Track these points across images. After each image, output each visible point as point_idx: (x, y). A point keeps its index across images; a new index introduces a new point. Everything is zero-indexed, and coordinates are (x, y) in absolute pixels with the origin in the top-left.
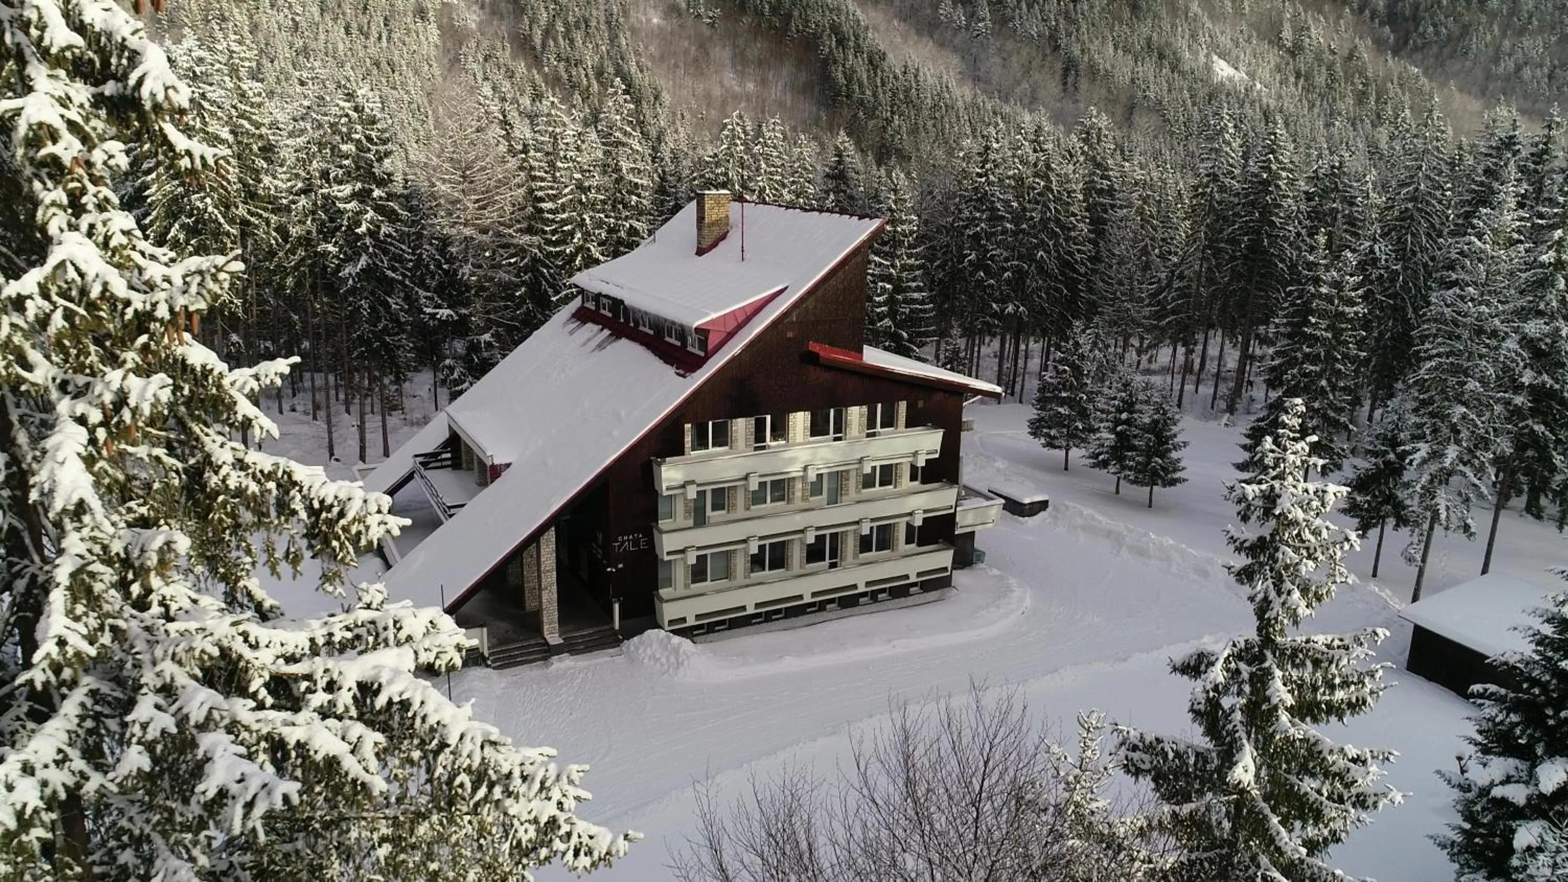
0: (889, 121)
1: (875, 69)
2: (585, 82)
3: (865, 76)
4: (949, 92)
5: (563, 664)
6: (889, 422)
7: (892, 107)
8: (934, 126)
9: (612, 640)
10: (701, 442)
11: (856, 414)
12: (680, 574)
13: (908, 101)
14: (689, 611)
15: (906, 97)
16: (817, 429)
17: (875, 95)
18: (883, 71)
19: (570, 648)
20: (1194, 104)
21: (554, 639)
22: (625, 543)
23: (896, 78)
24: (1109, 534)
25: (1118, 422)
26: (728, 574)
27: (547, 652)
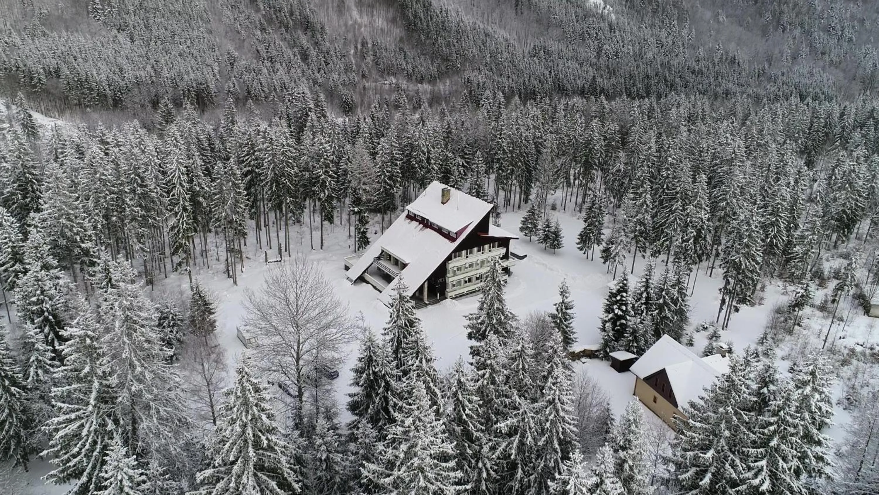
0: (436, 40)
1: (428, 10)
2: (286, 22)
3: (422, 14)
4: (463, 22)
5: (430, 307)
6: (493, 247)
7: (437, 31)
8: (457, 42)
9: (438, 302)
10: (455, 257)
11: (487, 246)
12: (450, 286)
13: (445, 30)
14: (453, 294)
15: (443, 26)
16: (479, 251)
17: (428, 26)
18: (431, 12)
19: (430, 304)
20: (577, 21)
21: (427, 303)
22: (440, 280)
23: (437, 16)
24: (543, 264)
25: (545, 231)
26: (460, 285)
27: (427, 305)
